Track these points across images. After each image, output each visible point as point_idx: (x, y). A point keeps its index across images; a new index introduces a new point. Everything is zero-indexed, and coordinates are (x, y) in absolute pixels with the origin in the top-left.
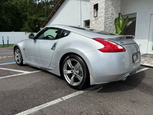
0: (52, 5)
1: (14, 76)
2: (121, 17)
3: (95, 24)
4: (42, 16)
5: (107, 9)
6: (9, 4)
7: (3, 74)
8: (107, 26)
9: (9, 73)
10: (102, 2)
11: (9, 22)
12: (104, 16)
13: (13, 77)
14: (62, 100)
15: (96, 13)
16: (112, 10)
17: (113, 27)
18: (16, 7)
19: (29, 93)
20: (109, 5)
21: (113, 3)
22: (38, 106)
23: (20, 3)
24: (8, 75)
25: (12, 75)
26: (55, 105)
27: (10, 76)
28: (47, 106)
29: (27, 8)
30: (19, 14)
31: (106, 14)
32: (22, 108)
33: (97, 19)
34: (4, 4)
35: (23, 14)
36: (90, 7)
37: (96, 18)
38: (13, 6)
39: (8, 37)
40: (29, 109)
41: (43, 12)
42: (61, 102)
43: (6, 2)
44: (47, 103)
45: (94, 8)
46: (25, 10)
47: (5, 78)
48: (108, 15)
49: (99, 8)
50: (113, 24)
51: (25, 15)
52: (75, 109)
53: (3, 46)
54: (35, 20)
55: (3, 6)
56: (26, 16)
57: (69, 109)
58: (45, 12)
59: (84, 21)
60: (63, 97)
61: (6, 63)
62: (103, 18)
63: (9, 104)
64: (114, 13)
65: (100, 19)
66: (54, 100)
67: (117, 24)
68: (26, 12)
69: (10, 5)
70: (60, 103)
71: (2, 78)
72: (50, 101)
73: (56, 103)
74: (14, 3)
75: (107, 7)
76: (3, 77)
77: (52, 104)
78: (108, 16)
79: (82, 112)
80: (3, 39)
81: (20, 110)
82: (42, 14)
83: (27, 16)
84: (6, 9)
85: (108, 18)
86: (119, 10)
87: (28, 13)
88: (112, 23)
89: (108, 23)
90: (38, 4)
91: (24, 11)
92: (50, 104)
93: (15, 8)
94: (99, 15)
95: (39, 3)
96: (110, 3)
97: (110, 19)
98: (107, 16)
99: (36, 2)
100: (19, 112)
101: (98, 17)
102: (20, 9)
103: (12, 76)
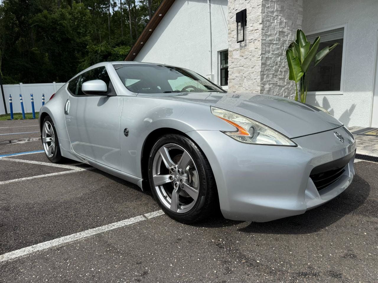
0: (145, 16)
1: (51, 176)
2: (302, 41)
3: (240, 58)
4: (123, 43)
5: (268, 21)
6: (45, 17)
7: (30, 171)
8: (268, 62)
9: (42, 170)
10: (256, 6)
11: (47, 59)
12: (260, 39)
13: (49, 177)
14: (144, 219)
15: (242, 31)
16: (281, 23)
17: (283, 65)
18: (61, 24)
19: (78, 206)
20: (273, 12)
21: (282, 7)
22: (94, 227)
23: (70, 14)
24: (38, 175)
25: (49, 173)
26: (129, 227)
27: (43, 176)
28: (112, 229)
29: (85, 25)
30: (68, 40)
31: (265, 35)
32: (62, 232)
33: (246, 45)
34: (35, 18)
35: (78, 40)
36: (229, 18)
37: (243, 44)
38: (55, 22)
39: (43, 96)
40: (76, 232)
41: (125, 35)
42: (142, 221)
43: (39, 14)
44: (113, 224)
45: (238, 21)
46: (82, 30)
47: (32, 180)
48: (270, 35)
49: (248, 19)
50: (283, 57)
51: (81, 43)
52: (168, 234)
53: (32, 116)
54: (105, 53)
55: (32, 23)
56: (84, 45)
57: (154, 234)
58: (129, 33)
59: (218, 52)
60: (147, 213)
61: (37, 150)
62: (259, 44)
63: (38, 224)
64: (285, 30)
65: (251, 47)
66: (129, 218)
67: (293, 57)
68: (85, 35)
69: (48, 21)
70: (140, 223)
71: (28, 180)
72: (120, 221)
73: (131, 223)
74: (56, 15)
75: (267, 16)
76: (29, 178)
77: (123, 225)
78: (270, 38)
79: (180, 240)
80: (32, 99)
81: (58, 233)
82: (122, 38)
83: (87, 45)
84: (40, 29)
85: (271, 43)
86: (299, 22)
87: (88, 38)
88: (282, 55)
89: (270, 55)
90: (112, 14)
91: (79, 33)
92: (118, 224)
93: (58, 27)
94: (248, 37)
95: (116, 13)
96: (276, 7)
97: (275, 47)
98: (268, 39)
99: (109, 10)
100: (57, 237)
101: (247, 41)
102: (70, 29)
103: (46, 175)
